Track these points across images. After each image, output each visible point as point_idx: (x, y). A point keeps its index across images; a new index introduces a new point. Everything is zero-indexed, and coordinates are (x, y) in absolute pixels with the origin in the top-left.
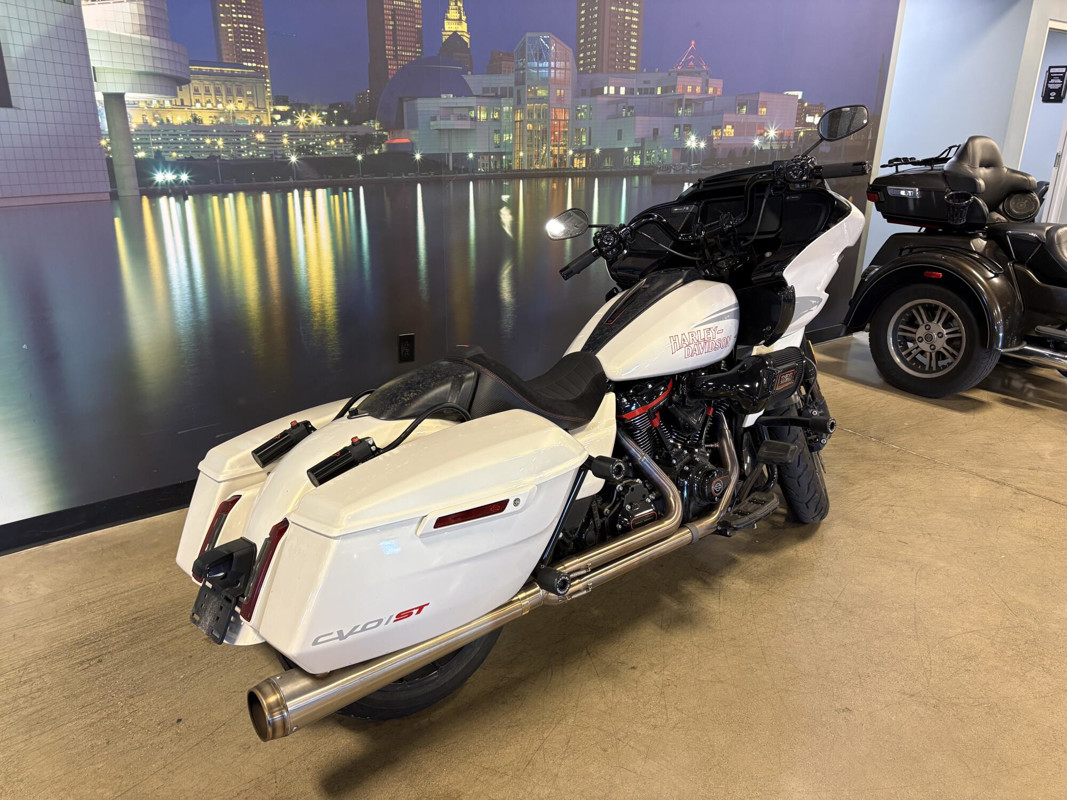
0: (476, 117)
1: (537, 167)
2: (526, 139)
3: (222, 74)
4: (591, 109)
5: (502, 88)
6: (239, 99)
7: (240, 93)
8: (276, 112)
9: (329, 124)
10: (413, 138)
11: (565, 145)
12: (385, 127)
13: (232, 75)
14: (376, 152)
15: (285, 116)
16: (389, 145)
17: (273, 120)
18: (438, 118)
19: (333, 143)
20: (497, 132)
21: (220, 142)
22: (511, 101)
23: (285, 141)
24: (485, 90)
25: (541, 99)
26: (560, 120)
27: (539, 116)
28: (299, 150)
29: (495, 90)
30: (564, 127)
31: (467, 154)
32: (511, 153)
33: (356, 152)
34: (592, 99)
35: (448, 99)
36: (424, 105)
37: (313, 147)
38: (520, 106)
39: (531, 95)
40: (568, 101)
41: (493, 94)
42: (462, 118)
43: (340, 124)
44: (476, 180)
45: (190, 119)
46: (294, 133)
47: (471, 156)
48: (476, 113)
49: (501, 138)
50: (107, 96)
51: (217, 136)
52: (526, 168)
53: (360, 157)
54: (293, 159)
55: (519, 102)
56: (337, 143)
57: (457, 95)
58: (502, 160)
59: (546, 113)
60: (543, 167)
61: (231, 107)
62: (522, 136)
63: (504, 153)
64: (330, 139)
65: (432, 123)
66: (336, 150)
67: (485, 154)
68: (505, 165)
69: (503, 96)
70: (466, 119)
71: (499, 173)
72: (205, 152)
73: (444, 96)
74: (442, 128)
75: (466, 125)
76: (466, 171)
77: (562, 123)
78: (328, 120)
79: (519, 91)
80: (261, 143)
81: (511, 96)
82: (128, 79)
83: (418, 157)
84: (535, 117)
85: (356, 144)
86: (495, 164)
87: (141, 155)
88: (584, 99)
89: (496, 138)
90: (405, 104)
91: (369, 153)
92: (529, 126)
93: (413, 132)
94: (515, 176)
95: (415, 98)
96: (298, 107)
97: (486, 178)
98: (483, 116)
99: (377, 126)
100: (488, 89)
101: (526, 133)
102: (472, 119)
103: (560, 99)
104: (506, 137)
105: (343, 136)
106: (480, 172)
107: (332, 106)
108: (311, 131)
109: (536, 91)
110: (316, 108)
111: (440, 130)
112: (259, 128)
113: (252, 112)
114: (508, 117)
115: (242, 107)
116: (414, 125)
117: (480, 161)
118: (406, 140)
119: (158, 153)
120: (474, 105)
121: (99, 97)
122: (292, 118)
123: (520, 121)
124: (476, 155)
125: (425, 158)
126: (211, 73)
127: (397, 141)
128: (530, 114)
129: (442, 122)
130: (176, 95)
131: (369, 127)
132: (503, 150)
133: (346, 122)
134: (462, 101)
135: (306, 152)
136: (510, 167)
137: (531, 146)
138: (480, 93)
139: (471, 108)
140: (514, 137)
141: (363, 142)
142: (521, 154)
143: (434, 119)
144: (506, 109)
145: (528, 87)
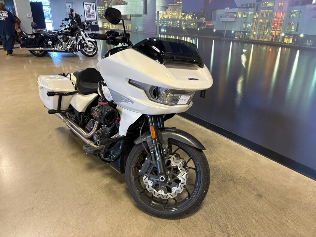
0: (237, 17)
1: (262, 40)
2: (258, 26)
3: (173, 5)
4: (301, 12)
5: (250, 4)
6: (176, 12)
7: (176, 10)
8: (182, 15)
9: (192, 18)
10: (214, 24)
11: (280, 31)
12: (206, 20)
13: (175, 5)
14: (203, 28)
15: (184, 16)
16: (206, 26)
17: (181, 17)
18: (223, 17)
19: (193, 24)
20: (245, 23)
21: (171, 23)
22: (253, 9)
23: (183, 23)
24: (242, 5)
25: (269, 8)
26: (278, 18)
27: (267, 16)
28: (186, 26)
29: (246, 5)
30: (281, 21)
31: (231, 31)
32: (250, 32)
33: (198, 27)
34: (303, 7)
35: (227, 9)
36: (219, 12)
37: (188, 25)
38: (257, 11)
39: (264, 6)
40: (286, 8)
41: (246, 7)
42: (231, 17)
43: (195, 18)
44: (233, 41)
45: (167, 17)
46: (185, 21)
47: (233, 32)
48: (237, 15)
49: (246, 25)
50: (157, 12)
51: (171, 21)
52: (256, 39)
53: (198, 29)
54: (184, 28)
55: (257, 10)
56: (194, 24)
57: (231, 8)
58: (245, 35)
59: (271, 15)
60: (265, 40)
61: (174, 14)
62: (256, 25)
63: (247, 32)
64: (192, 23)
65: (220, 19)
66: (193, 26)
67: (239, 32)
68: (246, 37)
69: (250, 7)
70: (233, 17)
71: (243, 40)
72: (169, 25)
73: (226, 8)
74: (224, 20)
75: (233, 19)
76: (230, 37)
77: (280, 20)
78: (192, 17)
79: (258, 5)
80: (178, 23)
81: (254, 7)
82: (160, 8)
83: (215, 30)
84: (265, 16)
85: (198, 25)
86: (242, 36)
87: (160, 25)
88: (297, 7)
89: (244, 25)
90: (213, 12)
91: (201, 28)
92: (261, 21)
93: (214, 22)
94: (251, 42)
95: (217, 10)
96: (186, 13)
97: (238, 41)
98: (240, 16)
99: (204, 19)
100: (244, 4)
101: (258, 23)
102: (235, 17)
103: (280, 8)
104: (249, 25)
105: (195, 22)
106: (236, 39)
107: (194, 13)
108: (188, 20)
109: (267, 4)
110: (190, 14)
111: (223, 21)
112: (178, 19)
113: (177, 15)
114: (251, 16)
115: (176, 14)
116: (215, 20)
117: (236, 34)
118: (212, 25)
119: (162, 25)
120: (237, 11)
121: (156, 12)
122: (185, 17)
123: (256, 18)
124: (235, 32)
125: (217, 31)
126: (172, 5)
127: (209, 25)
128: (262, 15)
129: (224, 18)
130: (166, 11)
131: (202, 19)
132: (246, 31)
133: (196, 18)
134: (232, 10)
135: (187, 26)
136: (248, 38)
137: (260, 30)
138: (240, 6)
139: (235, 13)
140: (252, 25)
141: (200, 24)
142: (255, 33)
143: (221, 17)
144: (250, 13)
145: (263, 3)
